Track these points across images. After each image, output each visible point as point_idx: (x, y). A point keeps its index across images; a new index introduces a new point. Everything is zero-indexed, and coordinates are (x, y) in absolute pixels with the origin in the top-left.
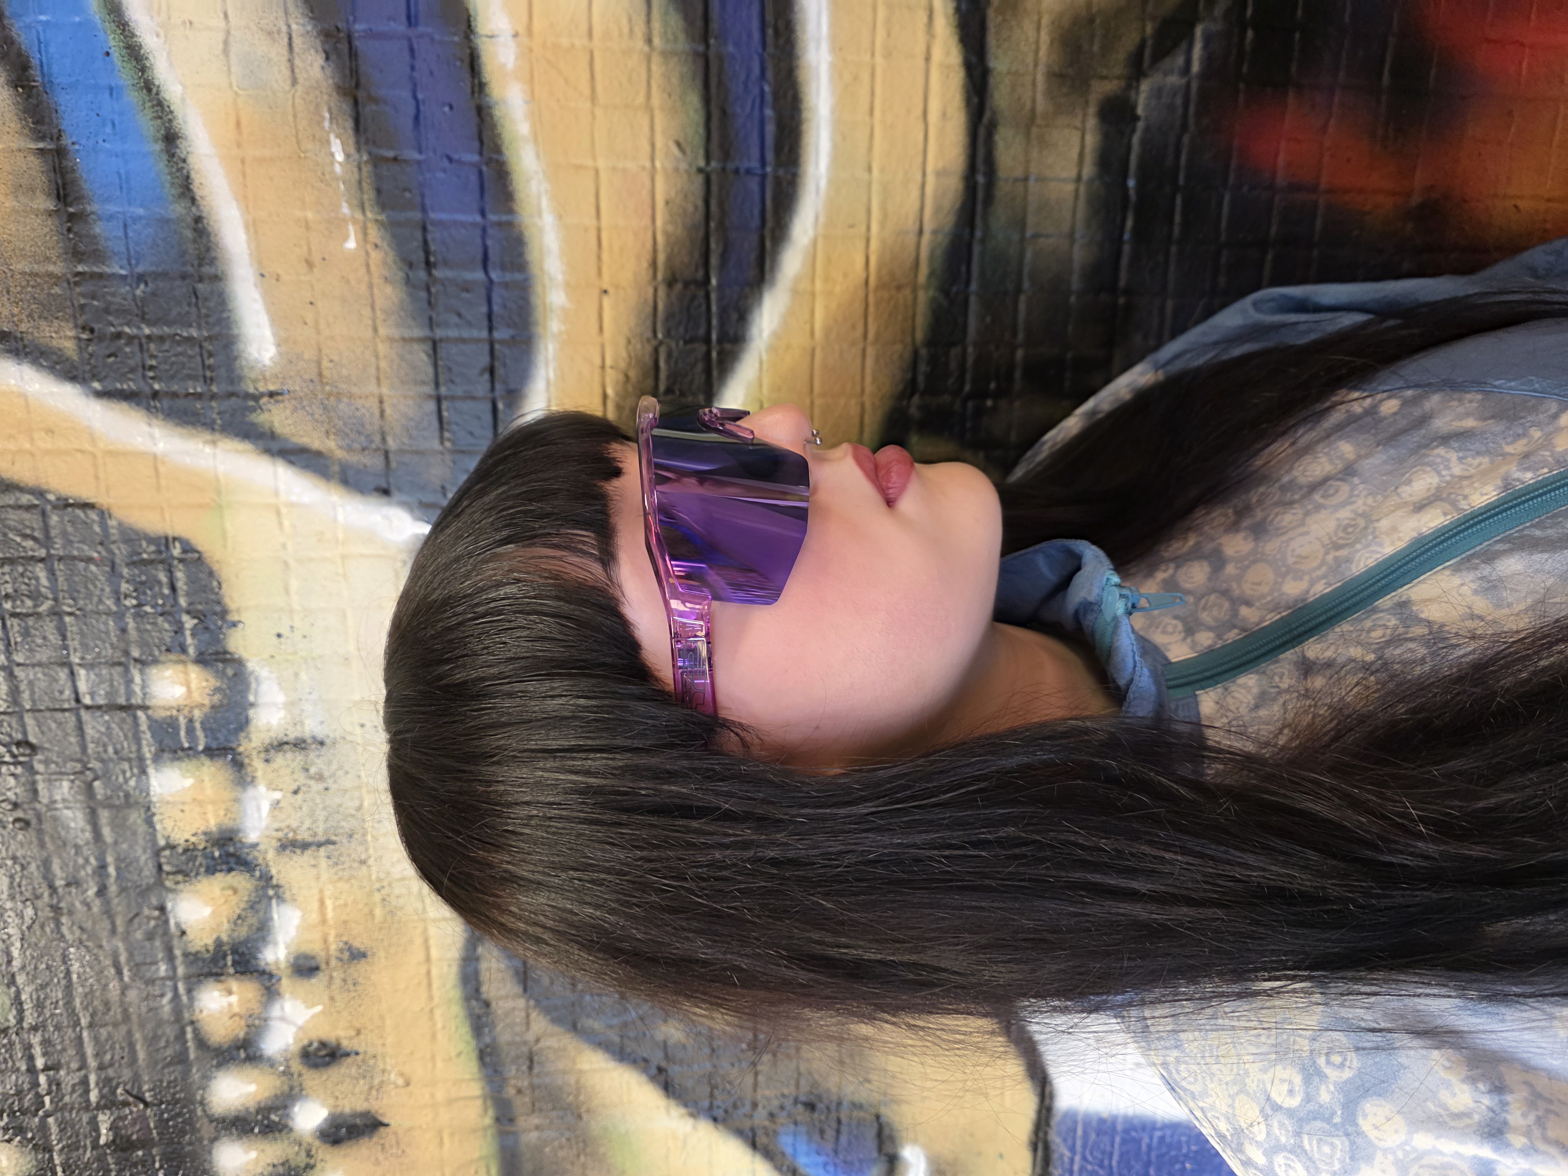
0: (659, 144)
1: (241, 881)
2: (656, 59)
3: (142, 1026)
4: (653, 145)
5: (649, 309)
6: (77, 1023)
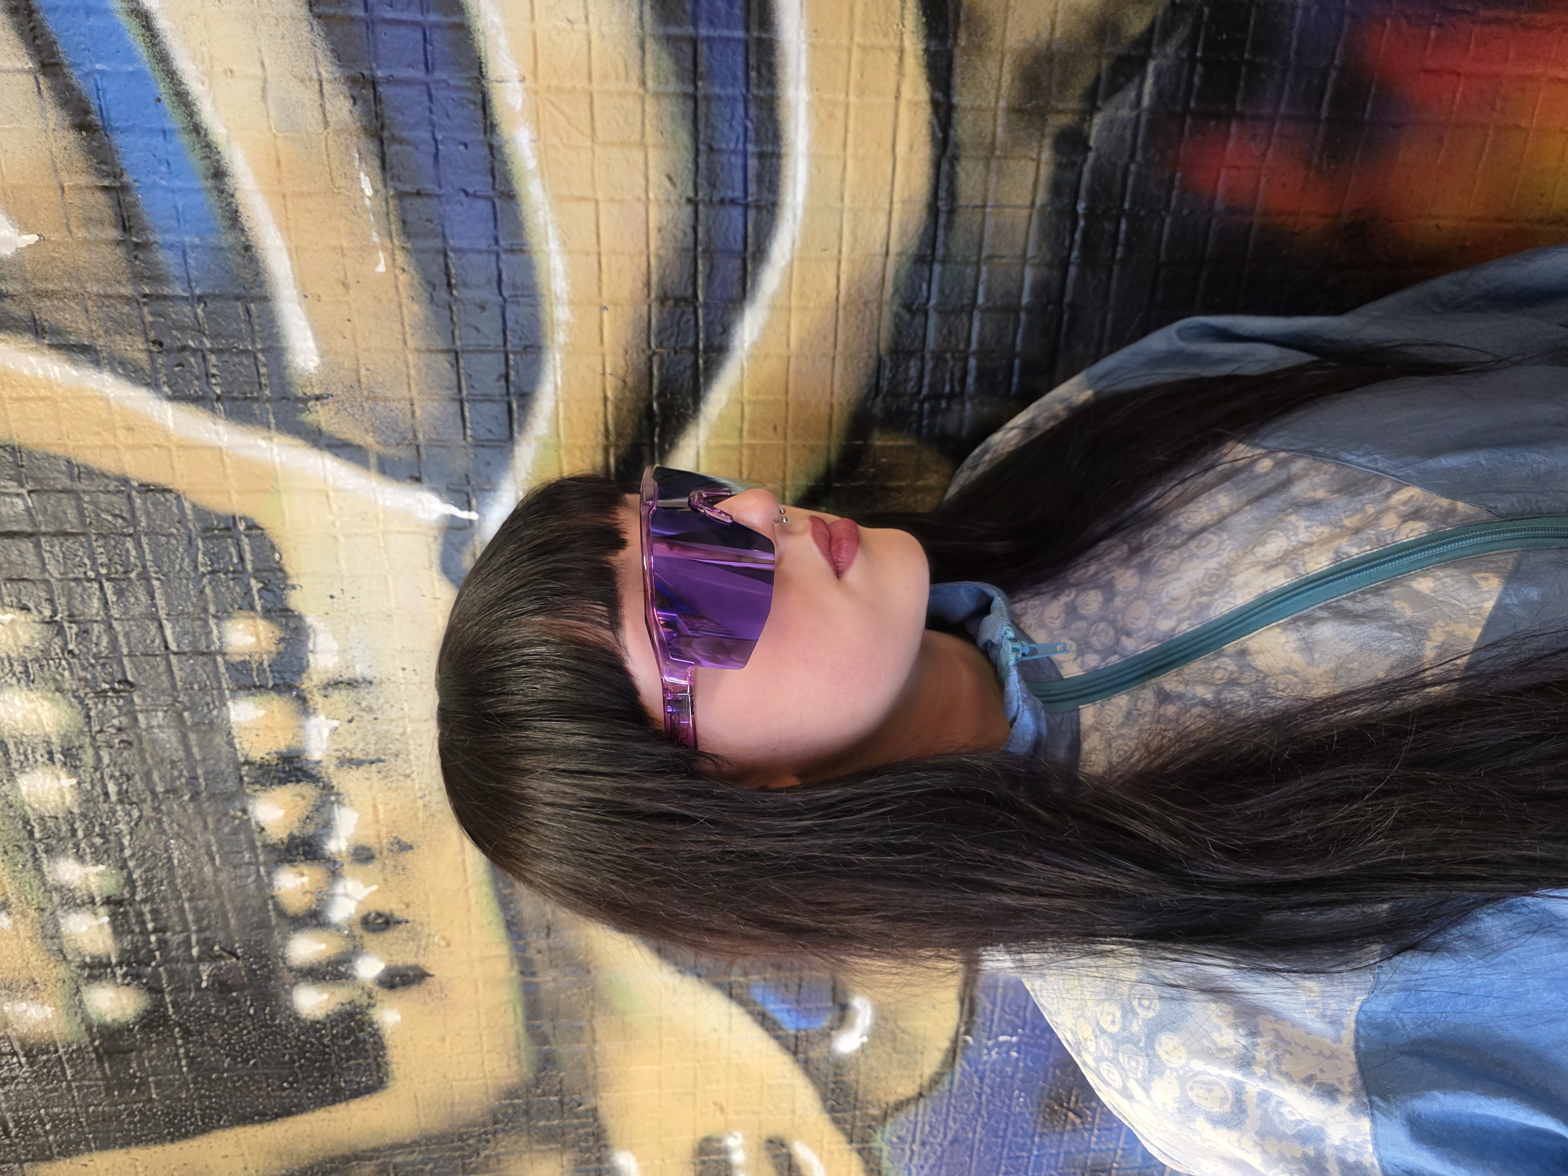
0: (652, 178)
1: (307, 790)
2: (650, 101)
3: (232, 900)
4: (647, 179)
5: (644, 324)
6: (179, 897)
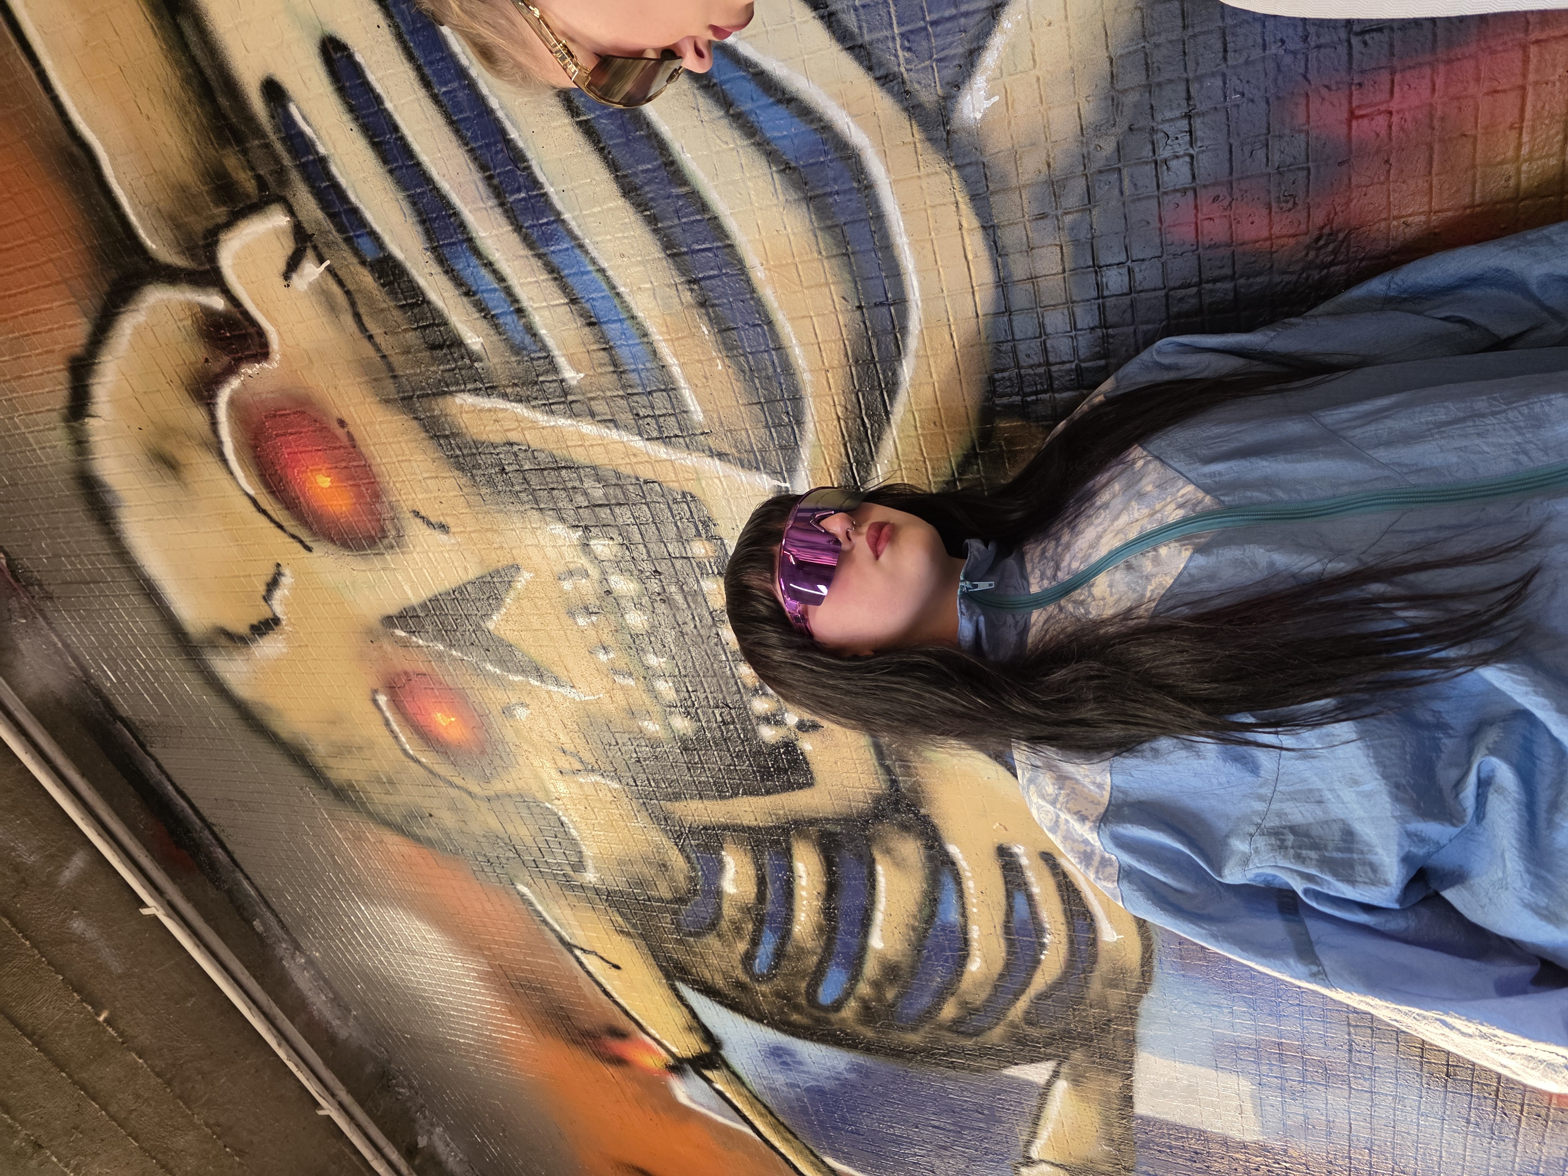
3: (722, 678)
4: (833, 301)
5: (849, 376)
6: (699, 675)
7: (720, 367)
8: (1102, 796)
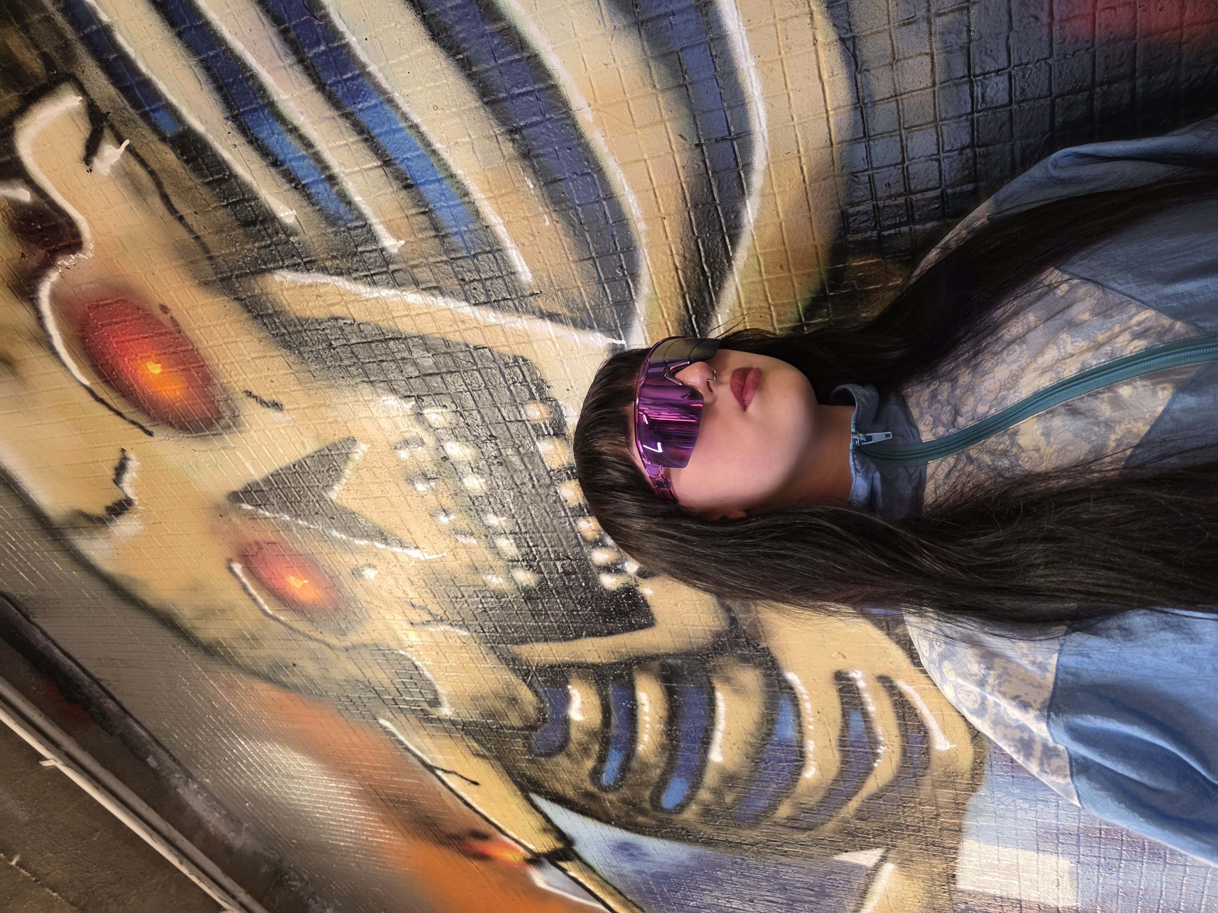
2: (660, 95)
3: (562, 532)
4: (669, 140)
5: (688, 222)
6: (539, 532)
7: (548, 223)
8: (1045, 678)
